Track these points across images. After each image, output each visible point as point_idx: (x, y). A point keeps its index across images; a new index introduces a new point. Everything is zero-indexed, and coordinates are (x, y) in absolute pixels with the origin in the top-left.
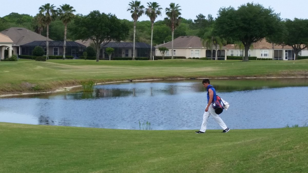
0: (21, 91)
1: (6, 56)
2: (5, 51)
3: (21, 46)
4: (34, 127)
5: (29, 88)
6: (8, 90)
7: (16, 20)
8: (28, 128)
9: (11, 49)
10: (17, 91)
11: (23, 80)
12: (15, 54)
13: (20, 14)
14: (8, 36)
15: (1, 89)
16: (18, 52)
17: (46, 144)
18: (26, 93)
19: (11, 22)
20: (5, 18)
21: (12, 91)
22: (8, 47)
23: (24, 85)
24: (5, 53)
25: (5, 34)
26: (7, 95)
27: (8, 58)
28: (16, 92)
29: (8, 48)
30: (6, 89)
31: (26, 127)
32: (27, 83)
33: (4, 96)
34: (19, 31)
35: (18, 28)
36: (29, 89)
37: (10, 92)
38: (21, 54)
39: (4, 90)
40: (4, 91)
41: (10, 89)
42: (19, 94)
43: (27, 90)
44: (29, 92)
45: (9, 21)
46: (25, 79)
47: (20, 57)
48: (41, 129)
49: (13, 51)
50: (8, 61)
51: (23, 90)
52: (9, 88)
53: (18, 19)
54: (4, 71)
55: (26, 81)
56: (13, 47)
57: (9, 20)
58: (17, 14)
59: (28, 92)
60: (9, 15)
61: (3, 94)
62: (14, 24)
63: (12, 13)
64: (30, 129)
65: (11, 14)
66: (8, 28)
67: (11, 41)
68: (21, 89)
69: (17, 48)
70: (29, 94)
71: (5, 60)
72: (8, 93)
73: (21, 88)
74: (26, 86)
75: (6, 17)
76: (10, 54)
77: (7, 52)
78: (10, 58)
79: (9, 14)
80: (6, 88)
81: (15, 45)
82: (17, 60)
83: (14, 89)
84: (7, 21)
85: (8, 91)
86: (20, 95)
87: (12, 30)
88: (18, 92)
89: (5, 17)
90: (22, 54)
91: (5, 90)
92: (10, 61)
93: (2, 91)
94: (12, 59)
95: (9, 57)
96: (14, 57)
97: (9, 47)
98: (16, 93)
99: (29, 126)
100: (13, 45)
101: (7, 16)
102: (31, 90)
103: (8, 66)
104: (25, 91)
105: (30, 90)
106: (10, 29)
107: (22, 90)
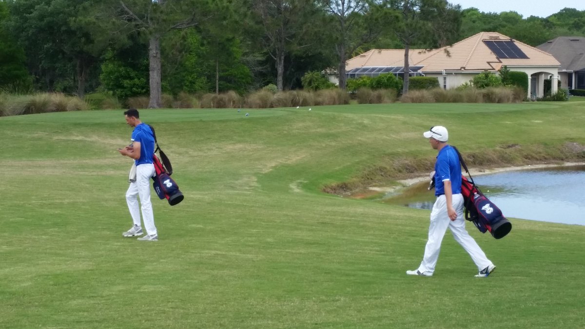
0: (562, 160)
1: (547, 91)
2: (544, 83)
3: (576, 72)
4: (560, 229)
5: (578, 153)
6: (538, 157)
7: (571, 22)
8: (548, 230)
9: (556, 78)
10: (554, 158)
11: (567, 139)
12: (564, 87)
13: (580, 10)
14: (550, 53)
15: (525, 154)
16: (570, 84)
17: (564, 263)
18: (572, 162)
19: (562, 26)
20: (550, 20)
21: (546, 158)
22: (551, 75)
23: (567, 147)
24: (544, 86)
25: (545, 50)
26: (535, 165)
27: (550, 95)
28: (553, 161)
29: (551, 77)
30: (534, 155)
31: (544, 229)
32: (575, 143)
33: (529, 167)
34: (574, 44)
35: (572, 38)
36: (578, 156)
37: (541, 160)
38: (575, 88)
39: (530, 157)
40: (529, 159)
41: (542, 155)
42: (557, 164)
43: (574, 158)
44: (578, 162)
45: (558, 25)
46: (571, 137)
47: (573, 93)
48: (572, 233)
49: (559, 83)
50: (550, 101)
51: (567, 158)
52: (540, 153)
53: (576, 19)
54: (533, 121)
55: (572, 140)
56: (559, 73)
57: (558, 23)
58: (574, 10)
59: (575, 162)
60: (559, 13)
61: (528, 164)
62: (565, 30)
63: (566, 9)
64: (550, 234)
65: (562, 10)
66: (553, 38)
67: (557, 63)
68: (562, 156)
69: (569, 75)
70: (577, 164)
71: (544, 99)
72: (538, 162)
73: (562, 152)
74: (572, 150)
75: (554, 17)
76: (555, 89)
77: (548, 84)
78: (554, 96)
79: (559, 11)
80: (534, 152)
81: (564, 70)
82: (567, 98)
83: (549, 154)
84: (554, 25)
85: (537, 160)
86: (560, 166)
87: (560, 42)
88: (558, 161)
89: (551, 16)
90: (578, 87)
91: (533, 157)
92: (554, 100)
93: (526, 158)
94: (559, 98)
95: (552, 93)
96: (563, 94)
97: (553, 75)
98: (553, 163)
99: (552, 227)
100: (560, 71)
101: (555, 15)
102: (583, 156)
103: (542, 111)
104: (570, 159)
105: (581, 158)
106: (557, 39)
107: (564, 157)
